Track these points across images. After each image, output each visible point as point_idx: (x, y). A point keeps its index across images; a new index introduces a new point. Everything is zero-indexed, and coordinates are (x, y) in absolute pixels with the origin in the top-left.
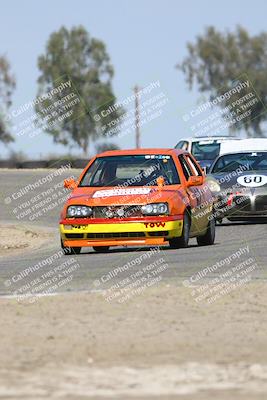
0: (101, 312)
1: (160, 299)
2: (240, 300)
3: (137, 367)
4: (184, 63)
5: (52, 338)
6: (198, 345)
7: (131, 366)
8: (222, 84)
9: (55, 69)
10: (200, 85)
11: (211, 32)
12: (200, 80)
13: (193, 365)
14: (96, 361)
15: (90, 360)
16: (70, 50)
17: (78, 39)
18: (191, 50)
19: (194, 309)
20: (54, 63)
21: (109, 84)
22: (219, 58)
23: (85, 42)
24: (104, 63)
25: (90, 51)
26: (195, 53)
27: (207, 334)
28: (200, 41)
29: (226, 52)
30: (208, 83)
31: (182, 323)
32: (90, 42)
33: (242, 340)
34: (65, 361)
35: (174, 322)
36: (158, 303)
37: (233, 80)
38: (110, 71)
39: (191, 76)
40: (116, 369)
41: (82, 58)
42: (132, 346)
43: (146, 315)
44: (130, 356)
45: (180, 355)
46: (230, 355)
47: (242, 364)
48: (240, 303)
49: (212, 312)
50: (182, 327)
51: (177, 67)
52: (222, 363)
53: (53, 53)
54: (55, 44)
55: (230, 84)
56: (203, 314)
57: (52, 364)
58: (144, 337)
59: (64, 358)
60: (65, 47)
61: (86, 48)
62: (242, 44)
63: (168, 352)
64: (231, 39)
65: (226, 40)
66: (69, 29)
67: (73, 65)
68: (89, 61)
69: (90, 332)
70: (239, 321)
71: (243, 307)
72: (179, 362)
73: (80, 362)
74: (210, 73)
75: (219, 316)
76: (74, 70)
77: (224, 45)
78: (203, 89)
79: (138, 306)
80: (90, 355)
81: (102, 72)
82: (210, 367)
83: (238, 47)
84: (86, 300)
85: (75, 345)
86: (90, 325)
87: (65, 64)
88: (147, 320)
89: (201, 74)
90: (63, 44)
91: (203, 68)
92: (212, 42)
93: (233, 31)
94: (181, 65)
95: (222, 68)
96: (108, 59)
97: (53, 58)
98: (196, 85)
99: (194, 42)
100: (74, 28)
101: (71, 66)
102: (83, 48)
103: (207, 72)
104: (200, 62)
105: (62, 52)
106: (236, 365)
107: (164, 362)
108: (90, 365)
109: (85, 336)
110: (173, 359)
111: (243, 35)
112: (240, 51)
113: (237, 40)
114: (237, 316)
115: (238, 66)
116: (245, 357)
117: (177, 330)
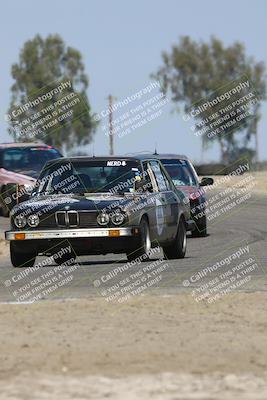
0: (76, 321)
1: (135, 309)
2: (215, 311)
3: (111, 377)
4: (159, 73)
5: (26, 346)
6: (173, 355)
7: (105, 376)
8: (196, 94)
9: (29, 77)
10: (174, 95)
11: (186, 41)
12: (174, 90)
13: (167, 375)
14: (71, 370)
15: (65, 369)
16: (45, 59)
17: (54, 48)
18: (166, 61)
19: (170, 318)
20: (28, 72)
21: (83, 93)
22: (194, 68)
23: (60, 51)
24: (79, 72)
25: (65, 59)
26: (170, 63)
27: (182, 344)
28: (175, 50)
29: (200, 63)
30: (181, 92)
31: (157, 333)
32: (66, 51)
33: (217, 350)
34: (39, 370)
35: (149, 332)
36: (133, 312)
37: (207, 90)
38: (84, 81)
39: (165, 85)
40: (91, 378)
41: (56, 67)
42: (107, 355)
43: (121, 325)
44: (106, 364)
45: (155, 364)
46: (204, 365)
47: (217, 373)
48: (215, 313)
49: (187, 322)
50: (157, 337)
51: (152, 76)
52: (197, 373)
53: (27, 62)
54: (29, 53)
55: (204, 94)
56: (178, 324)
57: (27, 373)
58: (119, 346)
59: (39, 366)
60: (39, 55)
61: (62, 57)
62: (215, 55)
63: (143, 362)
64: (205, 49)
65: (200, 52)
66: (44, 37)
67: (48, 73)
68: (64, 70)
69: (65, 341)
70: (213, 331)
71: (218, 317)
72: (154, 372)
73: (55, 370)
74: (185, 83)
75: (193, 326)
76: (48, 79)
77: (198, 55)
78: (177, 99)
79: (112, 315)
80: (64, 363)
81: (77, 81)
82: (185, 377)
83: (212, 58)
84: (60, 309)
85: (49, 354)
86: (64, 334)
87: (39, 73)
88: (121, 330)
89: (175, 84)
90: (37, 52)
91: (178, 78)
92: (186, 53)
93: (208, 41)
94: (155, 74)
95: (196, 78)
96: (82, 69)
97: (27, 66)
98: (170, 94)
99: (170, 52)
100: (50, 36)
101: (45, 75)
102: (58, 57)
103: (181, 82)
104: (174, 72)
105: (36, 61)
106: (211, 376)
107: (139, 372)
108: (65, 374)
109: (59, 344)
110: (148, 368)
111: (217, 46)
112: (214, 62)
113: (211, 51)
114: (212, 327)
115: (212, 76)
116: (220, 367)
117: (152, 339)
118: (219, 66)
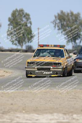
0: (27, 97)
2: (70, 95)
3: (38, 114)
4: (54, 21)
5: (12, 104)
6: (57, 108)
8: (65, 28)
11: (62, 12)
12: (58, 26)
13: (55, 114)
17: (21, 13)
18: (56, 17)
19: (56, 97)
20: (13, 20)
21: (30, 27)
22: (64, 20)
23: (23, 13)
25: (24, 16)
27: (60, 105)
28: (59, 15)
29: (66, 18)
30: (60, 27)
31: (52, 101)
33: (71, 107)
34: (16, 112)
35: (50, 101)
36: (45, 95)
38: (31, 23)
40: (32, 114)
41: (22, 18)
43: (41, 98)
44: (36, 110)
45: (51, 111)
46: (67, 112)
47: (71, 114)
49: (61, 98)
51: (51, 22)
52: (65, 114)
54: (14, 14)
56: (59, 99)
57: (12, 112)
58: (40, 105)
60: (17, 15)
64: (68, 14)
65: (66, 15)
68: (24, 19)
69: (24, 103)
70: (70, 101)
71: (71, 97)
72: (51, 113)
73: (21, 112)
74: (61, 24)
75: (63, 99)
77: (66, 16)
78: (59, 29)
79: (39, 95)
80: (24, 110)
81: (28, 23)
82: (61, 115)
83: (70, 17)
84: (23, 93)
85: (19, 107)
87: (17, 20)
88: (41, 100)
91: (59, 23)
92: (62, 15)
93: (69, 12)
94: (52, 21)
95: (65, 23)
96: (30, 19)
97: (13, 18)
98: (57, 28)
99: (57, 15)
100: (20, 9)
101: (19, 21)
102: (22, 15)
103: (60, 24)
104: (58, 21)
106: (69, 115)
107: (47, 113)
108: (24, 113)
109: (22, 104)
111: (72, 13)
113: (70, 15)
114: (69, 100)
115: (70, 23)
116: (72, 112)
117: (51, 103)
118: (72, 19)
